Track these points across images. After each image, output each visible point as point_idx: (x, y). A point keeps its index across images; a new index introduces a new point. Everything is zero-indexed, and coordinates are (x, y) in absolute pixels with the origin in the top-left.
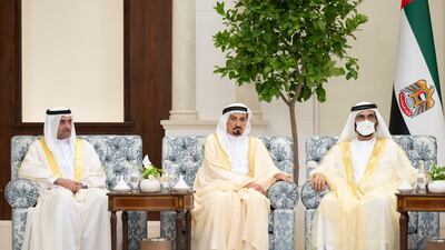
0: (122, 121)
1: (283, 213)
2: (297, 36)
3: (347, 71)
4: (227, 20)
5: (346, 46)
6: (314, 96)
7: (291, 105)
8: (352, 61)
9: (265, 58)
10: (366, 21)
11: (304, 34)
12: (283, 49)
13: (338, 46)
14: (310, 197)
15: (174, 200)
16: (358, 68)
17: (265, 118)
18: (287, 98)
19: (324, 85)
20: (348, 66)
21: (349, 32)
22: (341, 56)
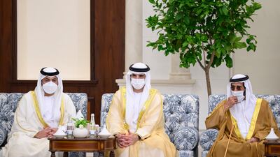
0: (89, 79)
1: (185, 154)
2: (209, 19)
3: (248, 45)
4: (156, 8)
5: (246, 27)
6: (224, 63)
7: (206, 69)
8: (252, 38)
9: (184, 35)
10: (261, 7)
11: (214, 17)
12: (200, 28)
13: (240, 26)
14: (206, 141)
15: (97, 144)
16: (256, 42)
17: (193, 78)
18: (203, 64)
19: (231, 55)
20: (248, 41)
21: (248, 16)
22: (243, 34)
